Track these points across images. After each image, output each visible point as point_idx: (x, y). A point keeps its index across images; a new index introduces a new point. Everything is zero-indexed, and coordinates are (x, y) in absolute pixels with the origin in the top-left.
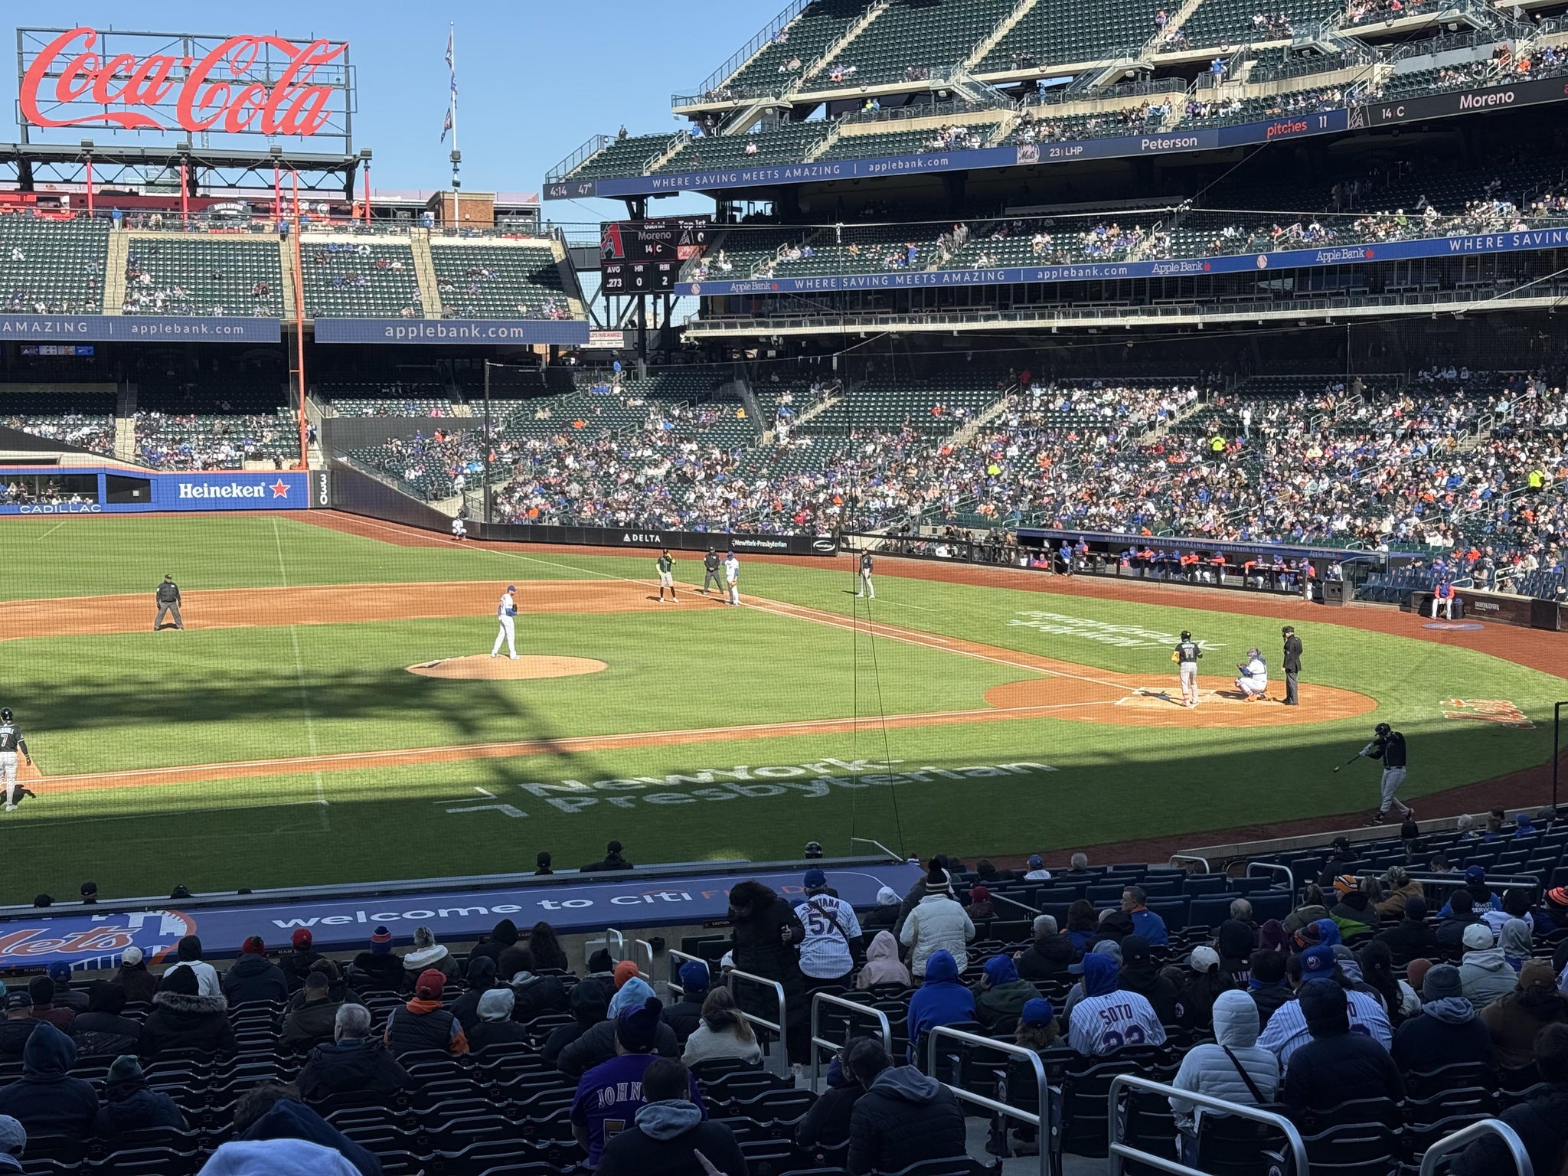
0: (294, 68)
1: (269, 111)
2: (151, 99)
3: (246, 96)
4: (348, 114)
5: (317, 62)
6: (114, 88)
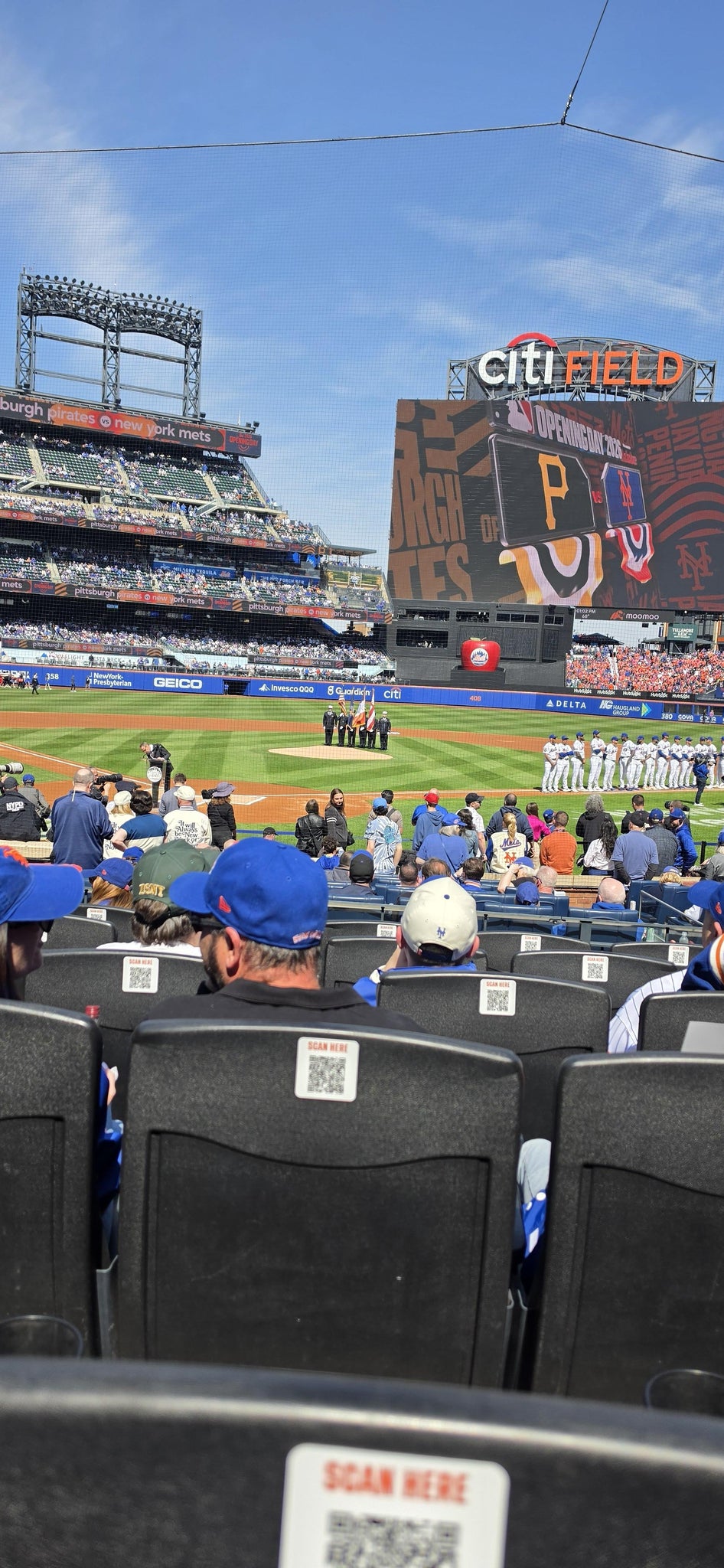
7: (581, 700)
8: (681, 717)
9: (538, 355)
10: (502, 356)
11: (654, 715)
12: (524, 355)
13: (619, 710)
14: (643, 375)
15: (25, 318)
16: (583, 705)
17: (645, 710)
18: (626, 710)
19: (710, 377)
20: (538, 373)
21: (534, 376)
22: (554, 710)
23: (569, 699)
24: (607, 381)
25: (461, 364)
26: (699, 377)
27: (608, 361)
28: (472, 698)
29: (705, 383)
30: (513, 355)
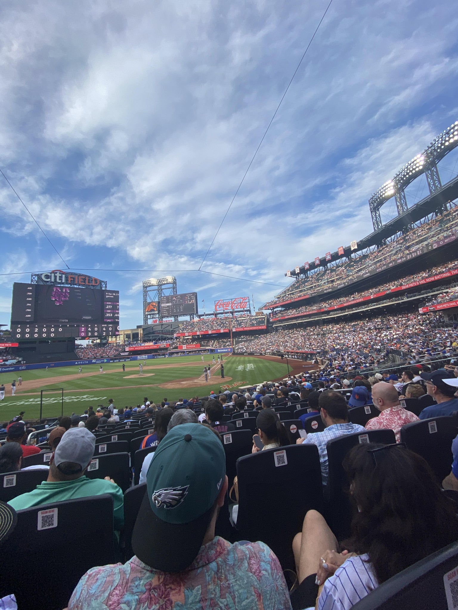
0: (243, 301)
1: (241, 306)
2: (228, 306)
3: (238, 304)
4: (249, 305)
5: (245, 299)
6: (224, 306)
7: (86, 361)
8: (115, 361)
9: (60, 275)
10: (50, 275)
11: (108, 362)
12: (56, 275)
13: (98, 362)
14: (89, 282)
16: (87, 362)
17: (105, 361)
18: (100, 362)
21: (60, 280)
22: (78, 365)
23: (82, 361)
24: (80, 283)
25: (36, 275)
27: (80, 279)
28: (51, 365)
29: (104, 286)
30: (53, 275)
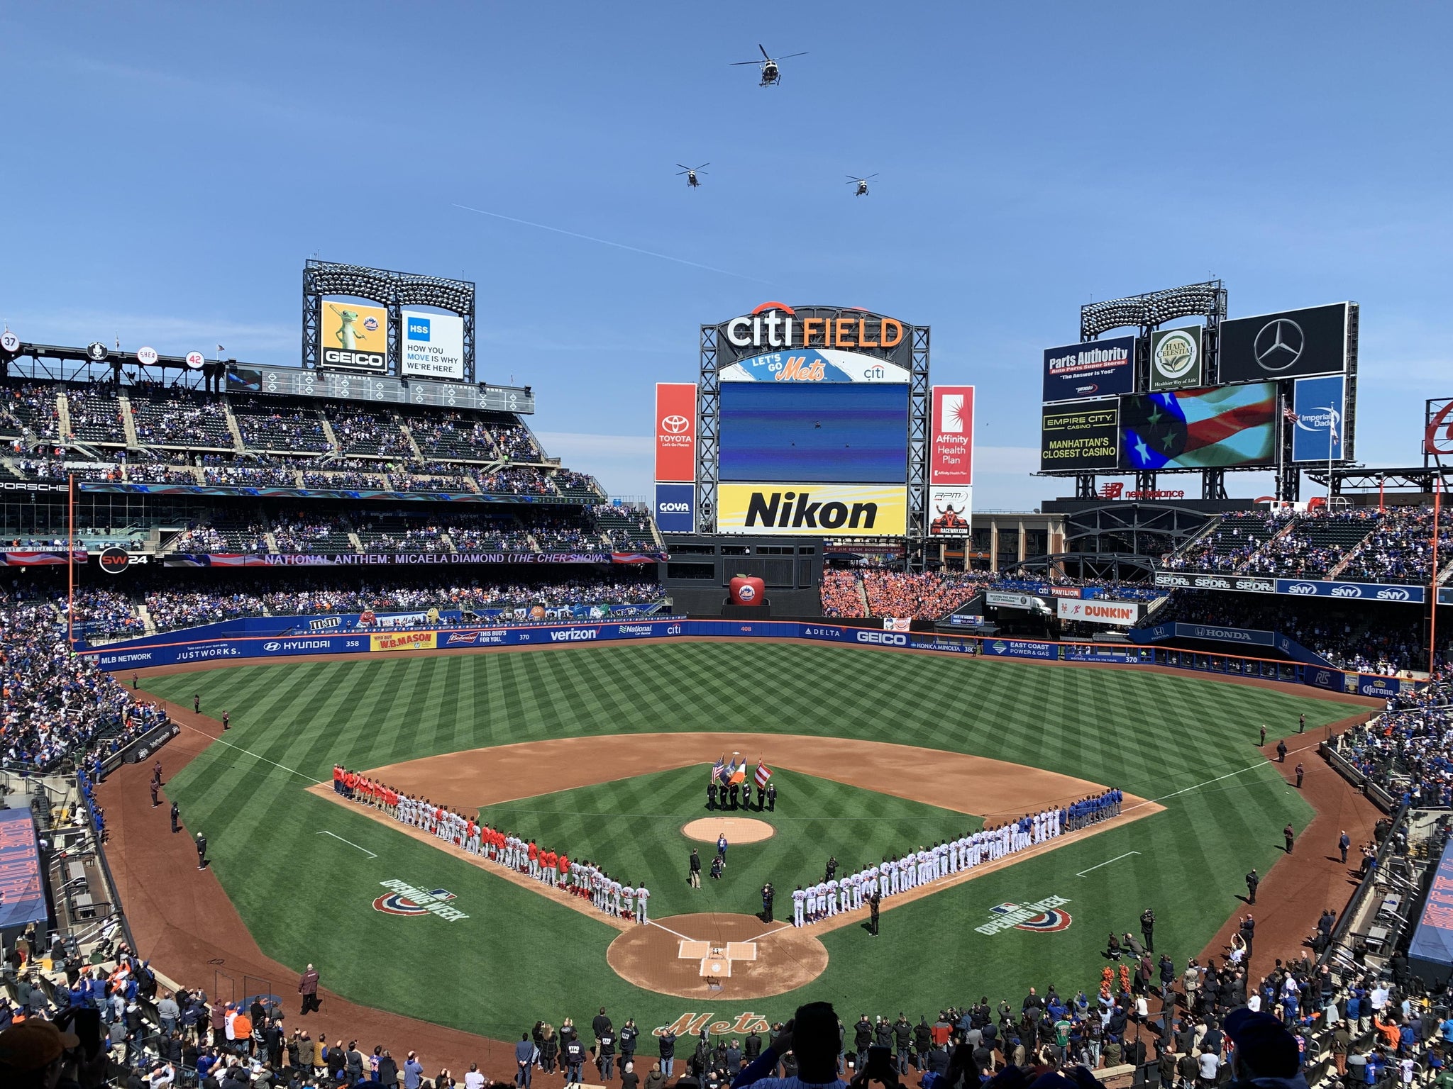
9: (778, 321)
10: (748, 322)
12: (766, 321)
14: (868, 338)
15: (311, 298)
19: (925, 338)
20: (780, 336)
21: (776, 339)
22: (811, 637)
23: (825, 628)
24: (839, 343)
25: (712, 328)
26: (916, 338)
27: (838, 326)
28: (743, 629)
29: (922, 345)
30: (757, 321)
